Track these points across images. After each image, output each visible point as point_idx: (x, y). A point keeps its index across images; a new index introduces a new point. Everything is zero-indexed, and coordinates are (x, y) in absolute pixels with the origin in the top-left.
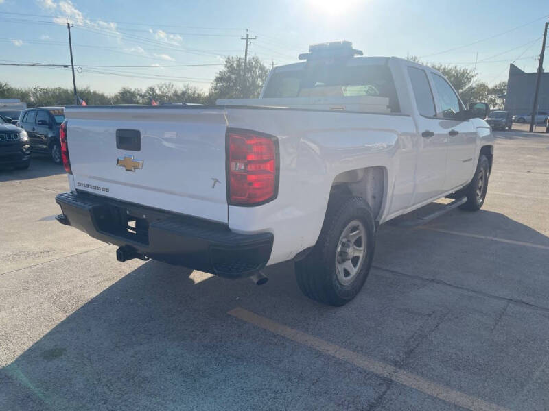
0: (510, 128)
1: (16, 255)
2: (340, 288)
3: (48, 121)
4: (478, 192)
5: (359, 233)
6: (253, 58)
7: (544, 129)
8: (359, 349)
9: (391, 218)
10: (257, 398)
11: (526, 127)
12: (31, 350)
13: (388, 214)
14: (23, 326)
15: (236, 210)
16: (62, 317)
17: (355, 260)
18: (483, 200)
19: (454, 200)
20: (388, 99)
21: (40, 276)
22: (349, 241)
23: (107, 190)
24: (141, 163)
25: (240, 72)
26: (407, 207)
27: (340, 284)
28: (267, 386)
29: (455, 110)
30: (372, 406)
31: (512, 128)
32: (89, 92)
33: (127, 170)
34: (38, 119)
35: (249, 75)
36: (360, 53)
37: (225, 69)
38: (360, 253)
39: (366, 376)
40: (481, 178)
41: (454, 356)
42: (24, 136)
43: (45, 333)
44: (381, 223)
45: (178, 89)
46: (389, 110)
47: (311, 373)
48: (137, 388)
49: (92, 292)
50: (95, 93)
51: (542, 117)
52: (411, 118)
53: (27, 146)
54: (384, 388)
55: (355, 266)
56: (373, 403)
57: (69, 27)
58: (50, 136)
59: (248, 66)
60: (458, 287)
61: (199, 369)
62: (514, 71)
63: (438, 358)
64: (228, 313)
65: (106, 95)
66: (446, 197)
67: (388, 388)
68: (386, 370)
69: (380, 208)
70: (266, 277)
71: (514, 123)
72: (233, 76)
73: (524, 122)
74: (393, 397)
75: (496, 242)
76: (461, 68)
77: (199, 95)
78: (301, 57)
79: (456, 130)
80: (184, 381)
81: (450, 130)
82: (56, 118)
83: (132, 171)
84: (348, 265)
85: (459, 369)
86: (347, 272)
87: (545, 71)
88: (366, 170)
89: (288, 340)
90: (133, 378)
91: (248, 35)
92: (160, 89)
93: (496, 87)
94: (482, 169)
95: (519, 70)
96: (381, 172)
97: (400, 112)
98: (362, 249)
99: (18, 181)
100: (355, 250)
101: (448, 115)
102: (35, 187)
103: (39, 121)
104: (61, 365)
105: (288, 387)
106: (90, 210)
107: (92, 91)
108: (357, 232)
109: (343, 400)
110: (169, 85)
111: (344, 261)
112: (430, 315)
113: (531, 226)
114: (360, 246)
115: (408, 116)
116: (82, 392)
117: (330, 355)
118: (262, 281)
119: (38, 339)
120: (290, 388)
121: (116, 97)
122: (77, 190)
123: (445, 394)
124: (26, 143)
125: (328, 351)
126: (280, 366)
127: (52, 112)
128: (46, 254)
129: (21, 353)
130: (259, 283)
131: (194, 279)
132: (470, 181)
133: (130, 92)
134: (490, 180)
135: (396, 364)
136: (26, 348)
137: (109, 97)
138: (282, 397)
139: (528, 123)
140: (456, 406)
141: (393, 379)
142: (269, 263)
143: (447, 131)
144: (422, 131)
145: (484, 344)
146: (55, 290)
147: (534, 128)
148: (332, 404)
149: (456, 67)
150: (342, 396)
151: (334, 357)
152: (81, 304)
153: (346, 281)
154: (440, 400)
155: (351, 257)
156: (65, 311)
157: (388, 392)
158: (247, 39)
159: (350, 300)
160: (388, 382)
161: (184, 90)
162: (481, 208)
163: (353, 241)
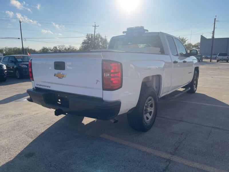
0: (202, 61)
1: (7, 116)
2: (145, 124)
3: (14, 61)
4: (194, 86)
5: (152, 102)
6: (98, 34)
7: (216, 61)
8: (155, 148)
9: (163, 96)
10: (118, 169)
11: (209, 60)
12: (20, 154)
13: (162, 94)
14: (14, 144)
15: (106, 93)
16: (31, 140)
17: (150, 113)
18: (196, 89)
19: (185, 89)
20: (160, 48)
21: (18, 124)
22: (148, 105)
23: (50, 87)
24: (65, 75)
25: (92, 40)
26: (168, 92)
27: (145, 122)
28: (121, 164)
29: (184, 53)
30: (164, 170)
31: (203, 61)
32: (29, 49)
33: (59, 78)
34: (10, 60)
35: (96, 41)
36: (147, 31)
37: (86, 39)
38: (152, 110)
39: (160, 159)
40: (195, 80)
41: (193, 150)
42: (5, 67)
43: (25, 147)
44: (159, 98)
45: (66, 47)
46: (160, 53)
47: (138, 159)
48: (67, 167)
49: (42, 130)
50: (31, 49)
51: (215, 56)
52: (169, 56)
53: (6, 71)
54: (168, 163)
55: (150, 115)
56: (164, 169)
57: (20, 22)
58: (15, 67)
59: (96, 37)
60: (191, 123)
61: (92, 159)
62: (202, 38)
63: (187, 151)
64: (100, 136)
65: (36, 50)
66: (182, 88)
67: (170, 163)
68: (168, 156)
69: (159, 91)
70: (117, 120)
71: (203, 59)
72: (90, 42)
73: (207, 58)
74: (172, 166)
75: (204, 105)
76: (181, 37)
77: (75, 49)
78: (124, 32)
79: (185, 61)
80: (86, 164)
81: (183, 60)
82: (18, 59)
83: (61, 78)
84: (148, 115)
85: (196, 155)
86: (148, 118)
87: (215, 38)
88: (153, 76)
89: (126, 146)
90: (65, 164)
91: (95, 25)
92: (59, 47)
93: (195, 44)
94: (195, 76)
95: (204, 37)
96: (159, 77)
97: (164, 53)
98: (153, 108)
99: (3, 86)
100: (150, 109)
101: (182, 55)
102: (10, 88)
103: (10, 61)
104: (34, 160)
105: (129, 164)
106: (43, 95)
107: (30, 49)
108: (151, 101)
109: (152, 168)
110: (63, 46)
111: (146, 113)
112: (182, 134)
113: (216, 98)
114: (152, 107)
115: (168, 55)
116: (44, 170)
117: (144, 151)
118: (116, 122)
119: (23, 149)
120: (130, 165)
121: (40, 51)
122: (36, 87)
123: (192, 164)
124: (5, 70)
125: (143, 149)
126: (124, 156)
127: (16, 57)
128: (20, 115)
129: (16, 155)
130: (114, 122)
131: (84, 123)
132: (191, 81)
133: (46, 49)
134: (198, 81)
135: (171, 153)
136: (17, 153)
137: (37, 51)
138: (127, 168)
139: (209, 59)
140: (197, 169)
141: (171, 159)
142: (119, 114)
143: (182, 61)
144: (173, 61)
145: (205, 144)
146: (26, 130)
147: (212, 60)
148: (148, 170)
149: (179, 37)
150: (152, 167)
151: (146, 152)
152: (38, 135)
153: (148, 121)
154: (191, 167)
155: (149, 112)
156: (32, 138)
157: (170, 165)
158: (95, 26)
159: (149, 129)
160: (169, 161)
161: (69, 47)
162: (196, 92)
163: (149, 105)
